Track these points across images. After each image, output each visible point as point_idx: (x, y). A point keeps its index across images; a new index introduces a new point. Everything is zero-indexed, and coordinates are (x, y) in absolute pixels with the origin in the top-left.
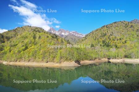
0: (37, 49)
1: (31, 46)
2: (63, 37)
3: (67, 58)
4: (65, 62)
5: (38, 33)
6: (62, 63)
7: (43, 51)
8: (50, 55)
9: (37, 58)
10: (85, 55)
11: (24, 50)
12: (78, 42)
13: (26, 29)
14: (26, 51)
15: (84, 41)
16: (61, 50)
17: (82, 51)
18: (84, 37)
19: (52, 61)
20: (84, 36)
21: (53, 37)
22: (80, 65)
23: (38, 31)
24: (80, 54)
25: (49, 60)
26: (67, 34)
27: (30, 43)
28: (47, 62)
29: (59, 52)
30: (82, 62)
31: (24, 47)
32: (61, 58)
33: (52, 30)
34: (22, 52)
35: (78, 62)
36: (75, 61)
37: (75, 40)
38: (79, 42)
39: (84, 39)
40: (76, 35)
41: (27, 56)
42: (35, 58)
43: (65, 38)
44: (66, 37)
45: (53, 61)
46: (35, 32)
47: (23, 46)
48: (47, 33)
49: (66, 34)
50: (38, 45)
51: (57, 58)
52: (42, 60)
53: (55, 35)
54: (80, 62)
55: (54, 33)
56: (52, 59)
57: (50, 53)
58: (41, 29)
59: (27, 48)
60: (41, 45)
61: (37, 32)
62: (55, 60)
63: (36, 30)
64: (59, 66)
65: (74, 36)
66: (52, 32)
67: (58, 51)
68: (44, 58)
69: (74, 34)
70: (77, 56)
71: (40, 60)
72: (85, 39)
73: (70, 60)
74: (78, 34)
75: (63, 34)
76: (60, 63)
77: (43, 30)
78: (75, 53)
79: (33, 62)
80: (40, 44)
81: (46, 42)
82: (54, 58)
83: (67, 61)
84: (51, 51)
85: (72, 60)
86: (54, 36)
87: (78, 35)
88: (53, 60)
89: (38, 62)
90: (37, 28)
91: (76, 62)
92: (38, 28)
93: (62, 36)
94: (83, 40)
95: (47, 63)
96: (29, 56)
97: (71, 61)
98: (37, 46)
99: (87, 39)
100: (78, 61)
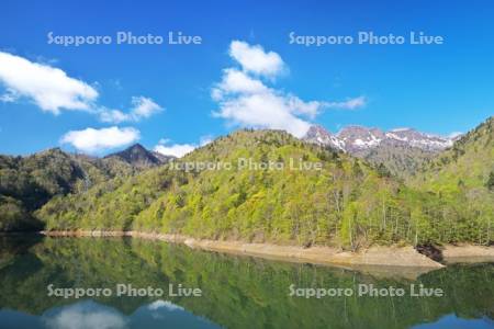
0: (273, 201)
1: (256, 192)
2: (361, 156)
3: (381, 234)
4: (374, 249)
5: (273, 148)
6: (363, 251)
7: (291, 207)
8: (315, 221)
9: (275, 231)
10: (463, 221)
11: (236, 205)
12: (424, 171)
13: (239, 140)
14: (242, 206)
15: (453, 165)
16: (355, 203)
17: (445, 203)
18: (448, 149)
19: (323, 243)
20: (451, 143)
21: (323, 158)
22: (440, 265)
23: (275, 141)
24: (440, 217)
25: (313, 237)
26: (374, 142)
27: (252, 183)
28: (309, 246)
29: (348, 211)
30: (450, 252)
31: (237, 195)
32: (359, 232)
33: (318, 134)
34: (232, 211)
35: (433, 250)
36: (419, 246)
37: (409, 163)
38: (428, 167)
39: (449, 154)
40: (414, 143)
41: (246, 223)
42: (269, 231)
43: (367, 158)
44: (373, 152)
45: (327, 241)
46: (264, 146)
47: (234, 192)
48: (302, 146)
49: (370, 143)
50: (275, 187)
51: (343, 230)
52: (293, 238)
53: (329, 148)
54: (439, 252)
55: (326, 142)
56: (325, 234)
57: (315, 212)
58: (282, 133)
59: (243, 197)
60: (284, 186)
61: (270, 144)
62: (337, 238)
63: (268, 140)
64: (352, 262)
65: (405, 145)
66: (319, 139)
67: (344, 205)
68: (296, 229)
69: (405, 139)
70: (426, 223)
71: (287, 236)
72: (455, 157)
73: (395, 239)
74: (418, 137)
75: (359, 142)
76: (357, 249)
77: (290, 135)
78: (416, 213)
79: (264, 242)
80: (281, 183)
81: (300, 177)
82: (332, 230)
83: (383, 244)
84: (320, 207)
85: (402, 242)
86: (327, 152)
87: (423, 142)
88: (329, 238)
89: (278, 243)
90: (270, 133)
91: (420, 252)
92: (274, 131)
93: (357, 150)
94: (445, 161)
95: (309, 250)
96: (251, 223)
97: (400, 247)
98: (274, 192)
99: (463, 153)
100: (429, 248)
